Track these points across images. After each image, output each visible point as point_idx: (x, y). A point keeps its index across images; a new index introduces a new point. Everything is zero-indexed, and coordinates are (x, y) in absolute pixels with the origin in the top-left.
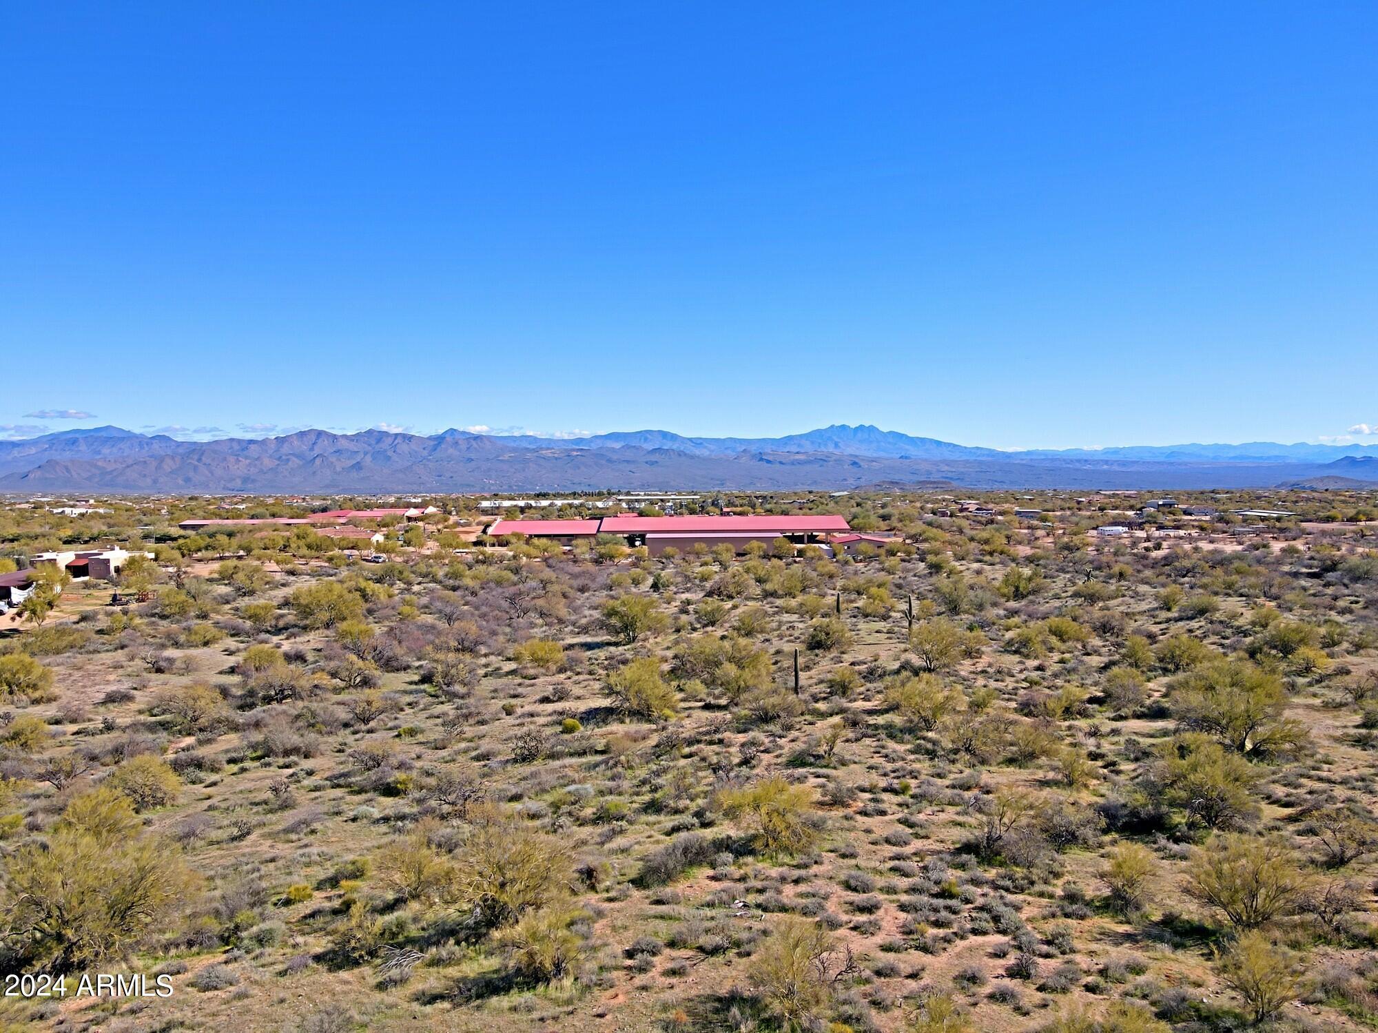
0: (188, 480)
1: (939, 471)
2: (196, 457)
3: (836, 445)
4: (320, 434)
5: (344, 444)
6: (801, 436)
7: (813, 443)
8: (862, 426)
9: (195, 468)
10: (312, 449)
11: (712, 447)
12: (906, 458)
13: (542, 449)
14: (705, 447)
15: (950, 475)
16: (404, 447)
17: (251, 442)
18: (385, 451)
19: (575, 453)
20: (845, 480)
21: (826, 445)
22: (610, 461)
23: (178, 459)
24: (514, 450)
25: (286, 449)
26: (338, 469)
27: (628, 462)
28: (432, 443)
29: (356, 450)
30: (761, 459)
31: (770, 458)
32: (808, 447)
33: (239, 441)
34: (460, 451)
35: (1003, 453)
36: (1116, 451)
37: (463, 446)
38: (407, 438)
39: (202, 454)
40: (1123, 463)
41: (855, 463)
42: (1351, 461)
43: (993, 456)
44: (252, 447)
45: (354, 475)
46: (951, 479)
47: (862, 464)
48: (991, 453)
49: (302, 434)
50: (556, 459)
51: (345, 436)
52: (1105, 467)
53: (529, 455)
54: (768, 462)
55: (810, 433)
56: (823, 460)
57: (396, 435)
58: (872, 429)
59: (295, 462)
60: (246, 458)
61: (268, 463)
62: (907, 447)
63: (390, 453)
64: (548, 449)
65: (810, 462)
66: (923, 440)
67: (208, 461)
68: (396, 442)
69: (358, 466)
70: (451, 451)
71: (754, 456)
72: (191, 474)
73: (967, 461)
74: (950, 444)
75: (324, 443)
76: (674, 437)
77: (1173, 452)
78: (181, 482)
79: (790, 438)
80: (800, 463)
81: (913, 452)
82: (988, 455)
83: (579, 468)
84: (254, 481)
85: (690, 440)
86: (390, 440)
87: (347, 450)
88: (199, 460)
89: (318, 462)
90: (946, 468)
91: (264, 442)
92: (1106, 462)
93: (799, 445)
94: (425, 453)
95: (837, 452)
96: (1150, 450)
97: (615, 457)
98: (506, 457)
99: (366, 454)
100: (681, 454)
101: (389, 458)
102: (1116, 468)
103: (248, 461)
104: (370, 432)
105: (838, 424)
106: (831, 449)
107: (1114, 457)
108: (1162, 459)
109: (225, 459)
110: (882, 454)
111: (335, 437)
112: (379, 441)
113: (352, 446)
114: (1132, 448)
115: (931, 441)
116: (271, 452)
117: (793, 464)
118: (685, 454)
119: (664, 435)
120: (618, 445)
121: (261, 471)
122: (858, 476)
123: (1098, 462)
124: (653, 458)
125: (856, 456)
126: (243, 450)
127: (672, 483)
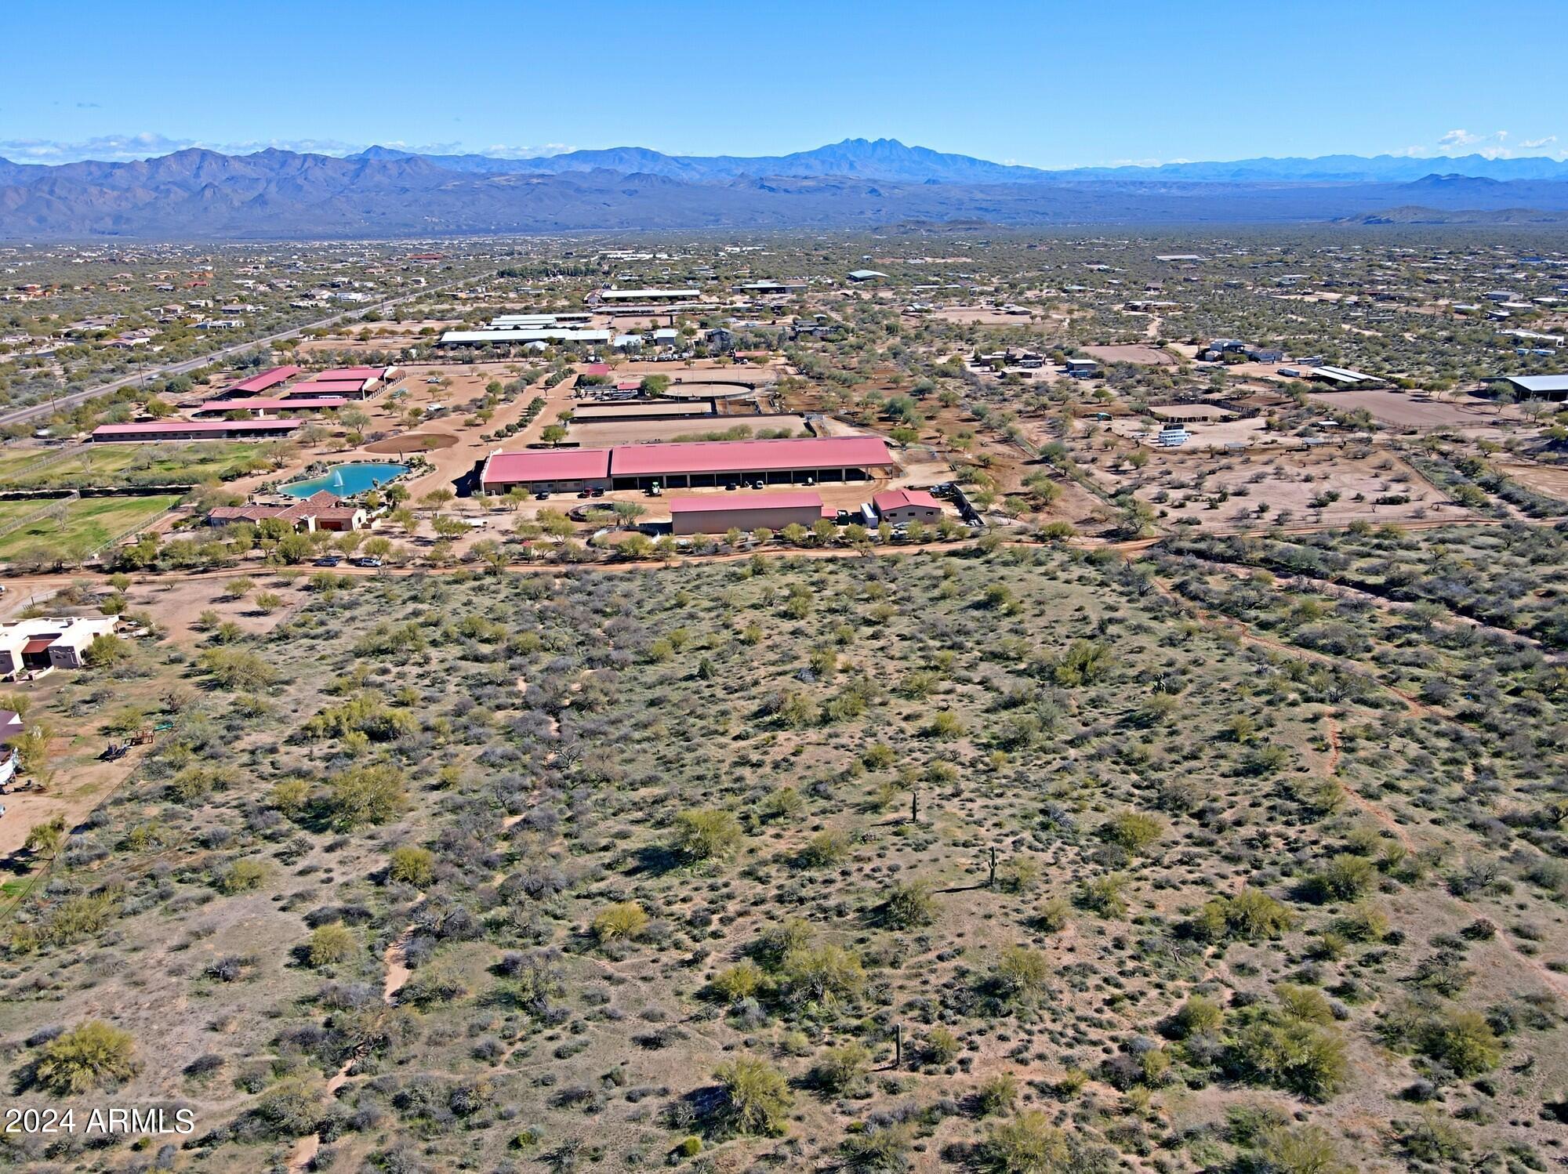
0: (41, 220)
1: (971, 200)
2: (46, 188)
3: (852, 166)
4: (204, 154)
5: (238, 168)
6: (810, 153)
7: (823, 162)
8: (882, 140)
9: (48, 204)
10: (197, 176)
11: (703, 169)
12: (934, 182)
13: (493, 175)
14: (694, 169)
15: (984, 205)
16: (317, 173)
17: (114, 165)
18: (294, 178)
19: (535, 181)
20: (862, 213)
21: (839, 166)
22: (578, 190)
23: (23, 191)
24: (458, 176)
25: (162, 175)
26: (236, 204)
27: (601, 191)
28: (353, 167)
29: (255, 176)
30: (762, 187)
31: (774, 185)
32: (818, 171)
33: (99, 164)
34: (390, 177)
35: (1048, 173)
36: (1176, 169)
37: (394, 171)
38: (323, 160)
39: (54, 184)
40: (1183, 186)
41: (873, 191)
42: (1435, 180)
43: (1035, 178)
44: (118, 172)
45: (258, 211)
46: (986, 210)
47: (882, 191)
48: (1034, 173)
49: (181, 155)
50: (513, 188)
51: (237, 158)
52: (1163, 190)
53: (478, 183)
54: (771, 189)
55: (820, 150)
56: (836, 188)
57: (306, 157)
58: (894, 143)
59: (179, 194)
60: (113, 188)
61: (143, 195)
62: (935, 166)
63: (300, 181)
64: (501, 175)
65: (819, 190)
66: (954, 157)
67: (63, 193)
68: (306, 165)
69: (261, 200)
70: (378, 178)
71: (753, 182)
72: (45, 212)
73: (1004, 186)
74: (985, 163)
75: (211, 166)
76: (655, 156)
77: (1239, 170)
78: (34, 223)
79: (796, 157)
80: (809, 190)
81: (943, 173)
82: (1030, 177)
83: (541, 200)
84: (128, 220)
85: (675, 159)
86: (298, 163)
87: (243, 177)
88: (52, 192)
89: (208, 193)
90: (979, 196)
91: (132, 166)
92: (1164, 184)
93: (807, 166)
94: (346, 180)
95: (852, 175)
96: (1214, 165)
97: (585, 185)
98: (450, 186)
99: (269, 182)
100: (665, 180)
101: (300, 188)
102: (1175, 192)
103: (116, 193)
104: (270, 152)
105: (853, 138)
106: (845, 171)
107: (1173, 178)
108: (1226, 179)
109: (85, 191)
110: (906, 177)
111: (224, 158)
112: (283, 164)
113: (249, 171)
114: (1194, 165)
115: (964, 158)
116: (143, 179)
117: (800, 192)
118: (671, 181)
119: (643, 153)
120: (587, 168)
121: (135, 206)
122: (878, 207)
123: (1154, 185)
124: (635, 185)
125: (875, 181)
126: (106, 177)
127: (656, 220)
